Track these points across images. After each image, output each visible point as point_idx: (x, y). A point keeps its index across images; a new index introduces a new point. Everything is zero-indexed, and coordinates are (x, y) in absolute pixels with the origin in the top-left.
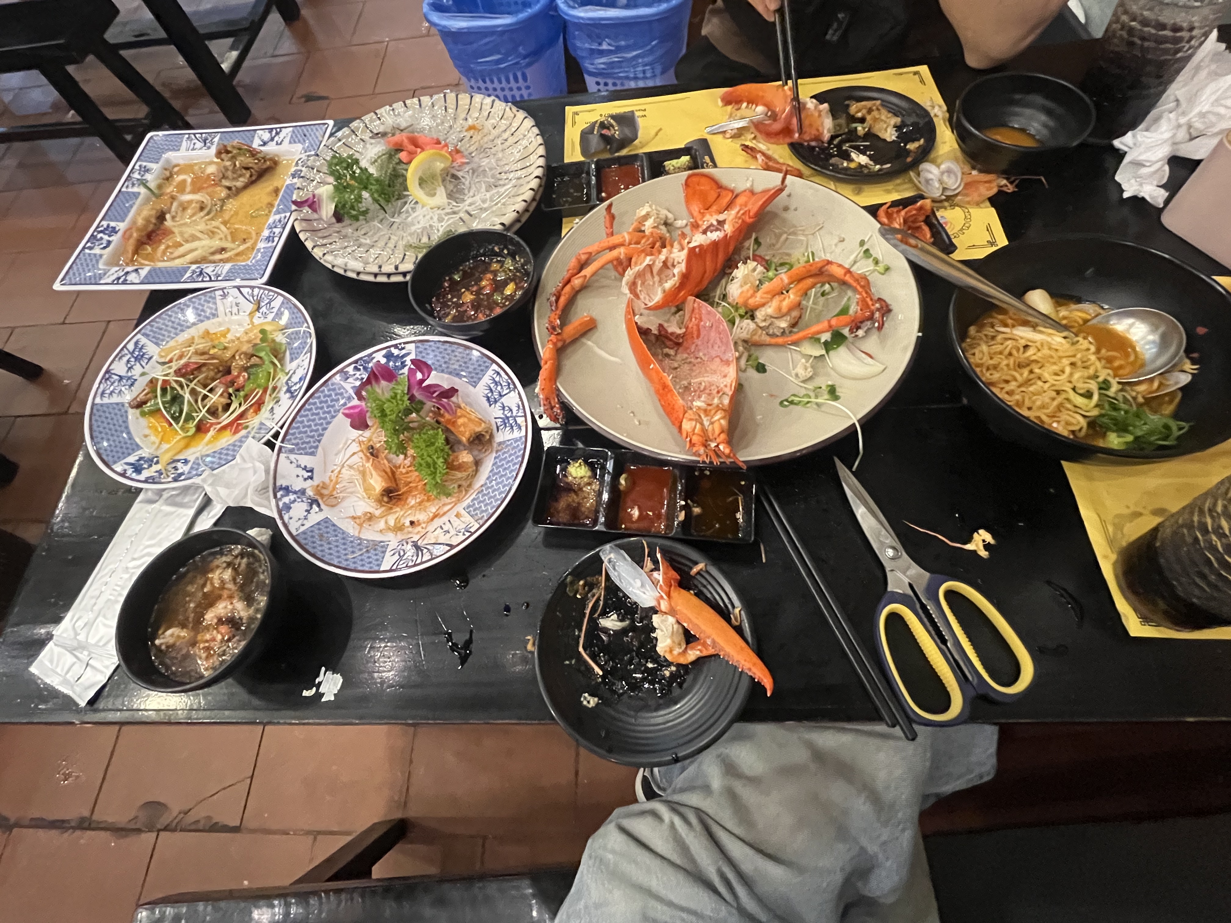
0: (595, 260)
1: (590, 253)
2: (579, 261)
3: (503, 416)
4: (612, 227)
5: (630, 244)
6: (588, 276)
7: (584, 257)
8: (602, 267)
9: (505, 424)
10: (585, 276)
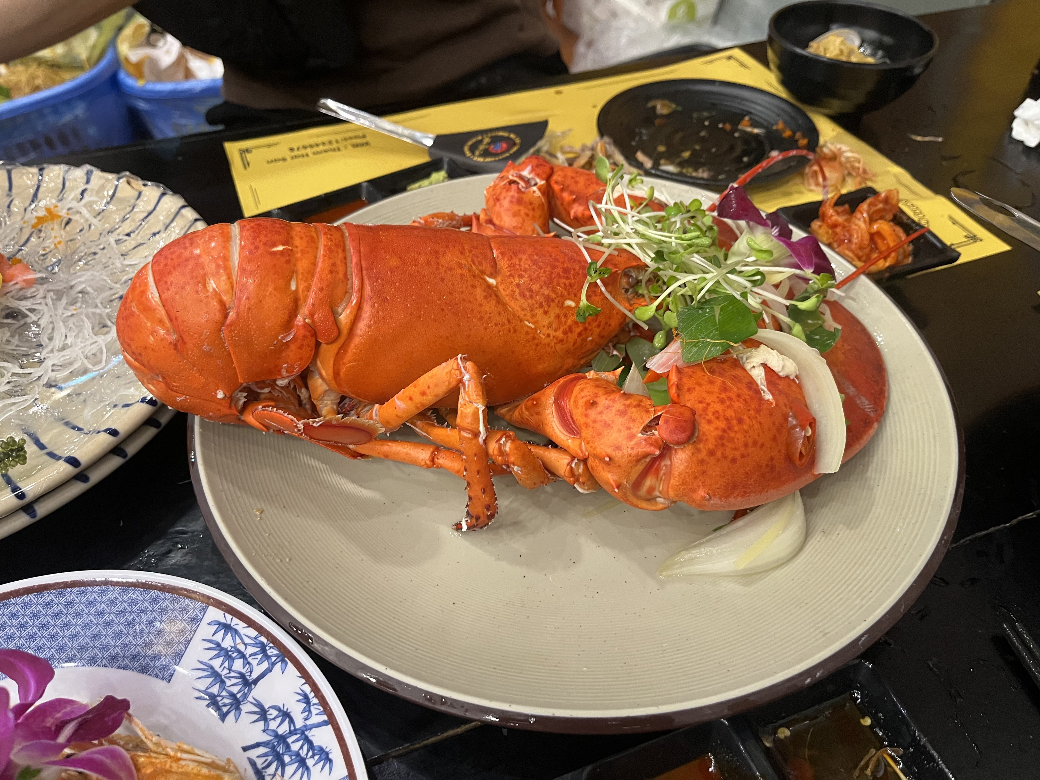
3: (266, 738)
9: (279, 758)
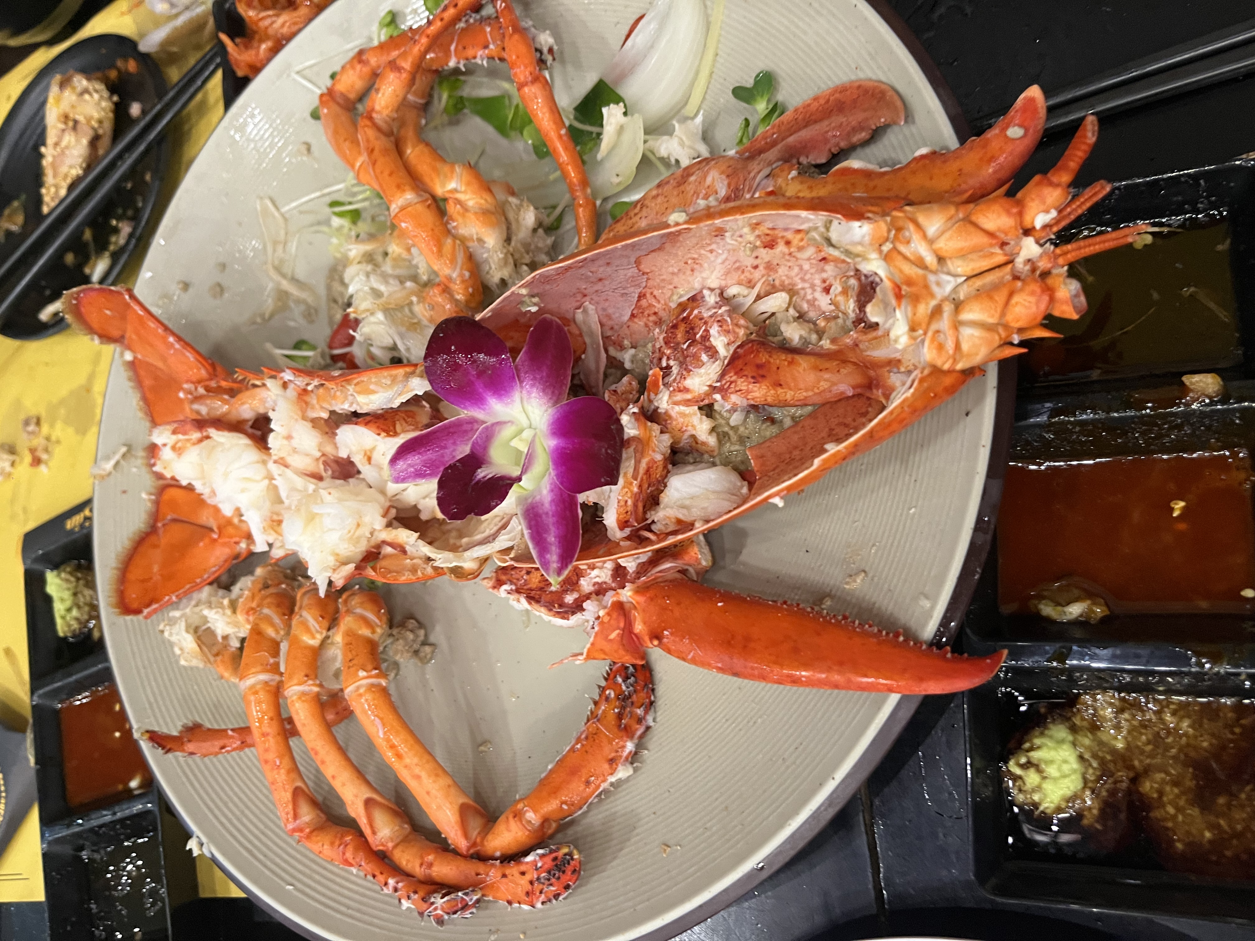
0: (319, 776)
1: (297, 792)
2: (318, 829)
4: (221, 733)
5: (275, 669)
6: (368, 794)
7: (307, 815)
8: (342, 751)
10: (368, 803)
